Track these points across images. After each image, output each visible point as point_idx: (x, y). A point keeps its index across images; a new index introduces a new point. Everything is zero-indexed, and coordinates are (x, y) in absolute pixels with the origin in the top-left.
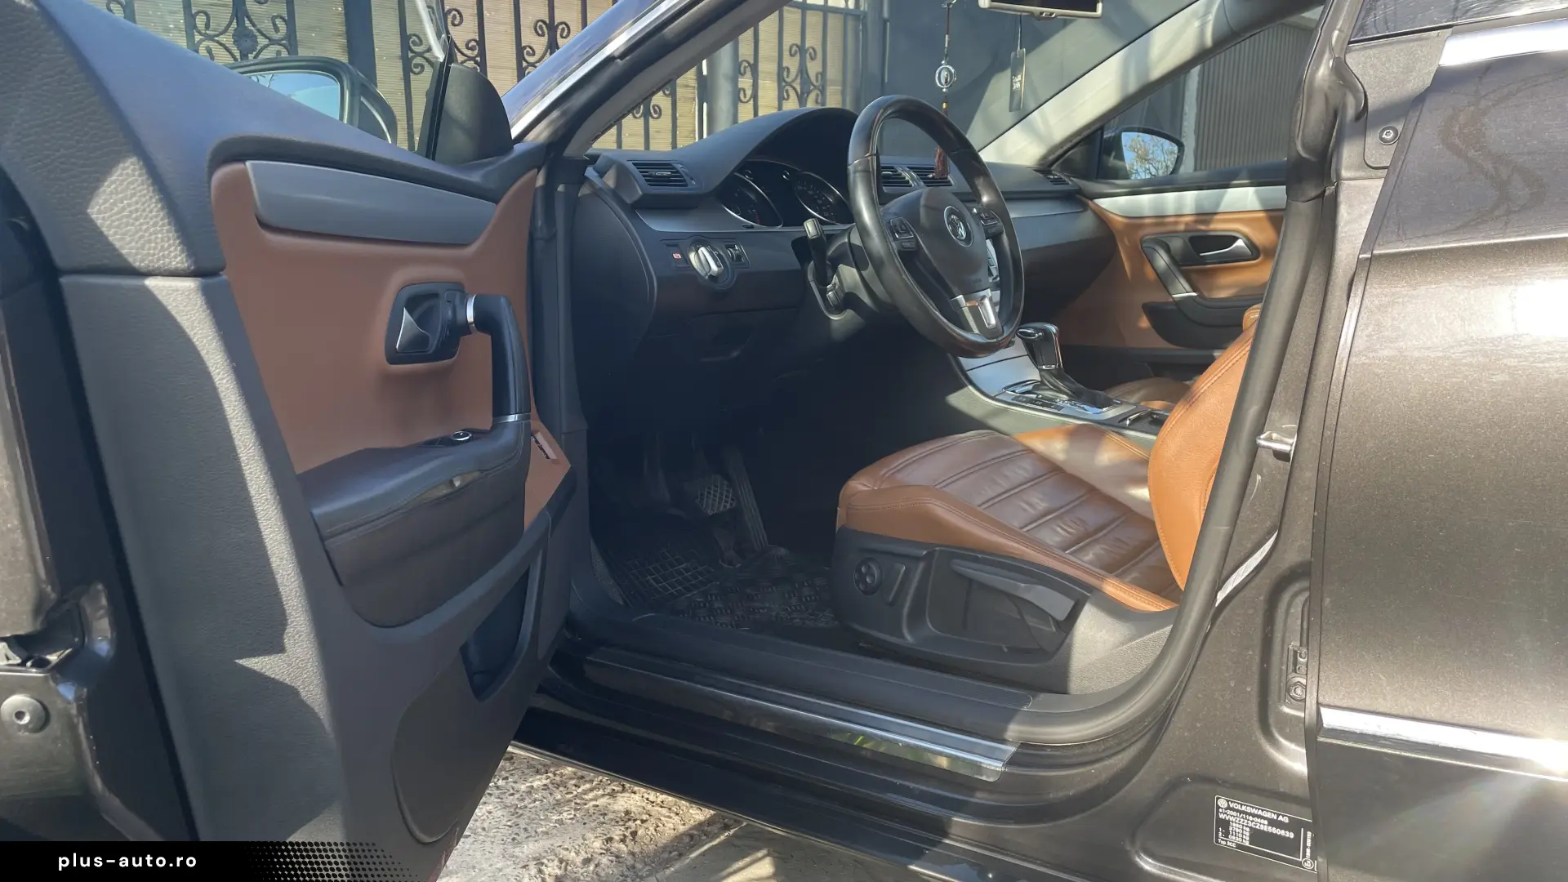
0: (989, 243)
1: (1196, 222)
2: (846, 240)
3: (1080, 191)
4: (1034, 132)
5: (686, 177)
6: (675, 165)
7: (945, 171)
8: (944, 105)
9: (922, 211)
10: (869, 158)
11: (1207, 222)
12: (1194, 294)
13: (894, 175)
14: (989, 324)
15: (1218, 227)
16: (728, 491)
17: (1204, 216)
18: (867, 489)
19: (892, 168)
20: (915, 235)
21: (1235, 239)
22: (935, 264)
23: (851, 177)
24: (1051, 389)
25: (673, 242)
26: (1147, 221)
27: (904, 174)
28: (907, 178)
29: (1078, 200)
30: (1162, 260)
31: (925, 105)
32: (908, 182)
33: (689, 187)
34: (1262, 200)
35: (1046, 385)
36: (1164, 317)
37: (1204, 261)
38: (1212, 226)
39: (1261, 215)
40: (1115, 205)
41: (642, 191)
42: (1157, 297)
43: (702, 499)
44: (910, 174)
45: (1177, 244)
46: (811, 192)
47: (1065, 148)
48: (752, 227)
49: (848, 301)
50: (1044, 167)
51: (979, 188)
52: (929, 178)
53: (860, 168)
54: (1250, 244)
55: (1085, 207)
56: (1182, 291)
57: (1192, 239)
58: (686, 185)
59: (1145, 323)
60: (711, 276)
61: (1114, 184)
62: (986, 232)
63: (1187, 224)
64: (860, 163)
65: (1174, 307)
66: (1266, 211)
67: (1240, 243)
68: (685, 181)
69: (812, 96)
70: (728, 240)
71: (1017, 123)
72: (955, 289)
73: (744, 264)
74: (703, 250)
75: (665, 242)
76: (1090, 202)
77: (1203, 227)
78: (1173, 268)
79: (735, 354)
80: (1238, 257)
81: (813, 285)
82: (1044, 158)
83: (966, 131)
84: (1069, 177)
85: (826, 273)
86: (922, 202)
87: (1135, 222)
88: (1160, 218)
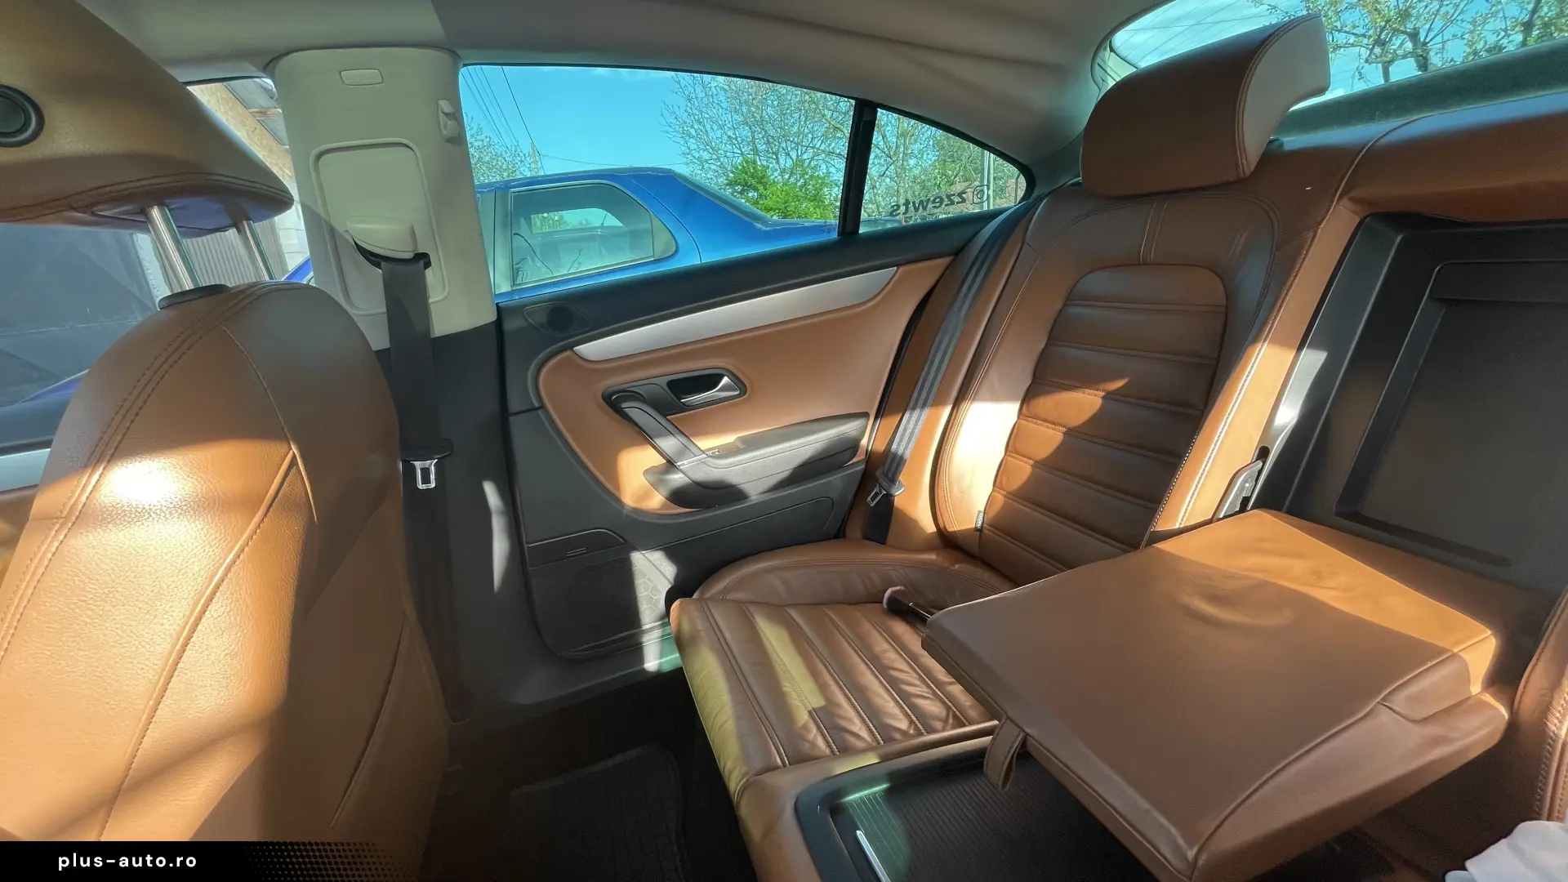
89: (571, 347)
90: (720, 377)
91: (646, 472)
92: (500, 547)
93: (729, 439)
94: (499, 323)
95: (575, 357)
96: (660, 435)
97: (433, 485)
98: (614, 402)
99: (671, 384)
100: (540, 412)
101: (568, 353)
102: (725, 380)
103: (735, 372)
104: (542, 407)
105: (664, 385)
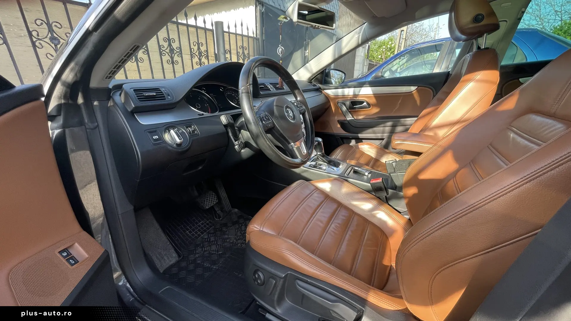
0: (301, 116)
1: (353, 97)
2: (244, 120)
3: (320, 88)
4: (307, 69)
5: (165, 95)
6: (161, 89)
7: (282, 86)
8: (281, 62)
9: (275, 107)
10: (249, 87)
11: (356, 97)
12: (353, 119)
13: (264, 87)
14: (304, 153)
15: (360, 99)
16: (214, 197)
17: (355, 95)
18: (257, 229)
19: (264, 84)
20: (272, 121)
21: (363, 102)
22: (281, 131)
23: (240, 95)
24: (321, 161)
25: (154, 130)
26: (339, 97)
27: (268, 86)
28: (269, 88)
29: (319, 90)
30: (344, 109)
31: (275, 61)
32: (270, 89)
33: (166, 100)
34: (373, 91)
35: (319, 159)
36: (344, 125)
37: (355, 108)
38: (357, 99)
39: (372, 95)
40: (330, 92)
41: (134, 105)
42: (342, 118)
43: (204, 203)
44: (270, 86)
45: (348, 103)
46: (233, 95)
47: (316, 75)
48: (203, 115)
49: (247, 145)
50: (310, 81)
51: (296, 94)
52: (277, 87)
53: (244, 91)
54: (368, 104)
55: (321, 92)
56: (349, 118)
57: (352, 102)
58: (165, 99)
59: (339, 126)
60: (177, 144)
61: (329, 86)
62: (300, 112)
63: (350, 98)
64: (244, 89)
65: (347, 122)
66: (373, 94)
67: (365, 103)
68: (164, 97)
69: (246, 60)
70: (187, 124)
71: (302, 67)
72: (290, 141)
73: (197, 134)
74: (172, 132)
75: (148, 130)
76: (323, 91)
77: (355, 99)
78: (347, 111)
79: (200, 168)
80: (364, 107)
81: (232, 137)
82: (310, 78)
83: (287, 69)
84: (317, 84)
85: (236, 134)
86: (275, 104)
87: (337, 97)
88: (344, 96)
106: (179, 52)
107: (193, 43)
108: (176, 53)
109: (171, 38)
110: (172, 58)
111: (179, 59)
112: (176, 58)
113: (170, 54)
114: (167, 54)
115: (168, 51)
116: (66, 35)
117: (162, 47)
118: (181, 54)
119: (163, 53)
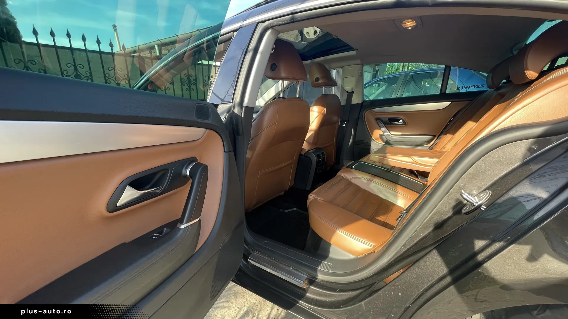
89: (372, 109)
90: (400, 120)
91: (379, 135)
92: (351, 141)
93: (400, 133)
94: (362, 103)
95: (372, 111)
96: (382, 127)
97: (344, 126)
98: (377, 119)
99: (389, 119)
100: (364, 119)
101: (371, 110)
102: (401, 121)
103: (404, 120)
104: (364, 118)
105: (388, 118)
106: (195, 83)
107: (206, 76)
108: (193, 83)
109: (189, 73)
110: (189, 87)
111: (195, 88)
112: (193, 87)
113: (188, 84)
114: (186, 84)
115: (187, 82)
116: (124, 75)
117: (183, 80)
118: (196, 84)
119: (184, 84)
